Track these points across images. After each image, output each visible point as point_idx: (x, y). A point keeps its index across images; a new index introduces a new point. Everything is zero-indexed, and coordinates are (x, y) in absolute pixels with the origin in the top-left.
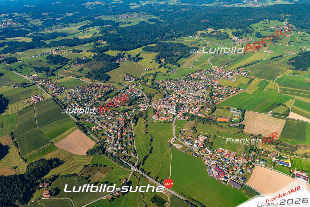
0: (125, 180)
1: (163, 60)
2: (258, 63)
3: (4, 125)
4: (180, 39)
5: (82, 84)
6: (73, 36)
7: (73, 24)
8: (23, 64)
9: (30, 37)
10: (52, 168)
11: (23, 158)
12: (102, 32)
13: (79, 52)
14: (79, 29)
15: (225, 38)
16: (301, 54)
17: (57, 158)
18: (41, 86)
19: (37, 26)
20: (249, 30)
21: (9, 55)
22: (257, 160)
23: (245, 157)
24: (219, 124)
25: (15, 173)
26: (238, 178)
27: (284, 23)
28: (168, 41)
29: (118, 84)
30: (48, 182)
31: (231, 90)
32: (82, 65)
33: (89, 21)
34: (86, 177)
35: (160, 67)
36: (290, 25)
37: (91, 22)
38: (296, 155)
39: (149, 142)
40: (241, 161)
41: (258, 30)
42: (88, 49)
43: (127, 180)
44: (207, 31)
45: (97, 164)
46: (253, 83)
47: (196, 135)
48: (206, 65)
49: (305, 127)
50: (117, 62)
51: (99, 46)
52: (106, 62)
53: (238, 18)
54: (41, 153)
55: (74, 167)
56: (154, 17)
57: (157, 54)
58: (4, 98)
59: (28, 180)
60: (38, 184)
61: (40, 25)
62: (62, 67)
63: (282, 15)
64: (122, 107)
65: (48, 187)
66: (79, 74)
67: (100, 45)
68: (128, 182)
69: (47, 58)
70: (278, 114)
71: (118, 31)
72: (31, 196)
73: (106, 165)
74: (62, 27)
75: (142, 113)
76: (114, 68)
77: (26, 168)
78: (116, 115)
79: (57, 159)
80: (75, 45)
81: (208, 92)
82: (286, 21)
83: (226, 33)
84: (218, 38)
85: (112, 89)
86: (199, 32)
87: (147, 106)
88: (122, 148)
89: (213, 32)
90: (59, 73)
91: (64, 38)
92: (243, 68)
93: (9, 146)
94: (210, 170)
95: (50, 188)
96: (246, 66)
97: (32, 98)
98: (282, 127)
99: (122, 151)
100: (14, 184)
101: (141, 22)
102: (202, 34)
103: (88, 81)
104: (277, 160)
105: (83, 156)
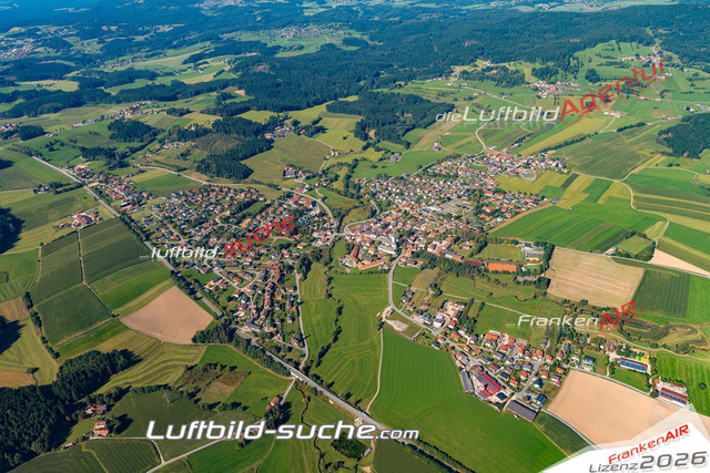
0: (276, 399)
1: (372, 133)
2: (588, 140)
3: (11, 277)
4: (414, 86)
5: (186, 185)
6: (172, 78)
7: (172, 51)
8: (56, 142)
9: (74, 79)
10: (115, 372)
11: (51, 350)
12: (236, 70)
13: (182, 114)
14: (185, 62)
15: (514, 84)
16: (688, 119)
17: (126, 350)
18: (95, 189)
19: (91, 56)
20: (571, 64)
21: (26, 120)
22: (575, 358)
23: (549, 351)
24: (493, 277)
25: (33, 383)
26: (529, 398)
27: (653, 49)
28: (385, 90)
29: (269, 185)
30: (104, 403)
31: (522, 201)
32: (189, 144)
33: (208, 43)
34: (190, 391)
35: (365, 148)
36: (666, 53)
37: (212, 46)
38: (665, 346)
39: (334, 316)
40: (538, 361)
41: (593, 66)
42: (204, 106)
43: (281, 399)
44: (476, 66)
45: (216, 365)
46: (575, 185)
47: (439, 301)
48: (469, 143)
49: (688, 286)
50: (268, 136)
51: (228, 101)
52: (242, 137)
53: (547, 36)
54: (90, 339)
55: (164, 371)
56: (357, 35)
57: (359, 118)
58: (13, 217)
59: (61, 396)
60: (84, 406)
61: (98, 52)
62: (143, 147)
63: (648, 31)
64: (275, 238)
65: (104, 413)
66: (182, 163)
67: (233, 97)
68: (282, 403)
69: (109, 128)
70: (629, 256)
71: (273, 67)
72: (67, 433)
73: (235, 367)
74: (147, 57)
75: (321, 251)
76: (261, 151)
77: (57, 370)
78: (261, 255)
79: (125, 353)
80: (174, 98)
81: (471, 205)
82: (657, 44)
83: (518, 71)
84: (499, 81)
85: (254, 197)
86: (458, 69)
87: (331, 236)
88: (272, 329)
89: (490, 69)
90: (136, 161)
91: (150, 83)
92: (553, 151)
93: (21, 323)
94: (468, 379)
95: (108, 416)
96: (561, 146)
97: (75, 217)
98: (636, 285)
99: (272, 335)
100: (29, 405)
101: (326, 45)
102: (465, 72)
103: (201, 179)
104: (619, 357)
105: (185, 346)
